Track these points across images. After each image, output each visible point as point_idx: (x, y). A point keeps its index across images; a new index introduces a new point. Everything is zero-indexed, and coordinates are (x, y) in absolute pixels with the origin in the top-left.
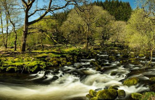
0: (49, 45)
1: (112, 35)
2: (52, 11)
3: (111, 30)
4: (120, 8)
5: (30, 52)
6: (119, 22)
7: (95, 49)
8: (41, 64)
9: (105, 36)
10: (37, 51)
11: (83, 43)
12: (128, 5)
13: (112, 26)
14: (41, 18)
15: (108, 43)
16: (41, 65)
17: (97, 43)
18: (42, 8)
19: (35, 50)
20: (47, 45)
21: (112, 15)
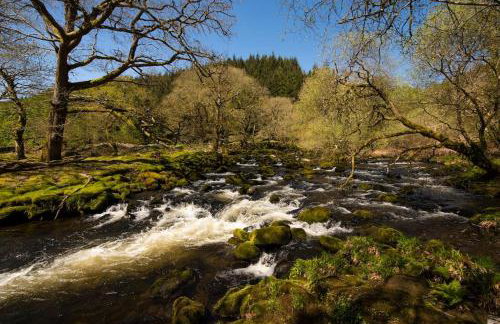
0: (132, 146)
1: (265, 125)
2: (138, 66)
3: (262, 114)
4: (279, 71)
5: (80, 161)
6: (278, 99)
7: (232, 153)
8: (114, 188)
9: (249, 127)
10: (100, 159)
11: (206, 142)
12: (294, 63)
13: (265, 107)
14: (110, 78)
15: (256, 141)
16: (116, 191)
17: (234, 140)
18: (109, 55)
19: (93, 155)
20: (127, 145)
21: (263, 85)
